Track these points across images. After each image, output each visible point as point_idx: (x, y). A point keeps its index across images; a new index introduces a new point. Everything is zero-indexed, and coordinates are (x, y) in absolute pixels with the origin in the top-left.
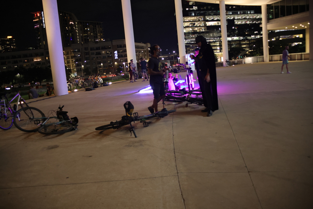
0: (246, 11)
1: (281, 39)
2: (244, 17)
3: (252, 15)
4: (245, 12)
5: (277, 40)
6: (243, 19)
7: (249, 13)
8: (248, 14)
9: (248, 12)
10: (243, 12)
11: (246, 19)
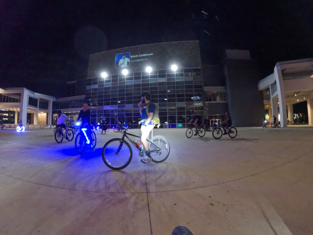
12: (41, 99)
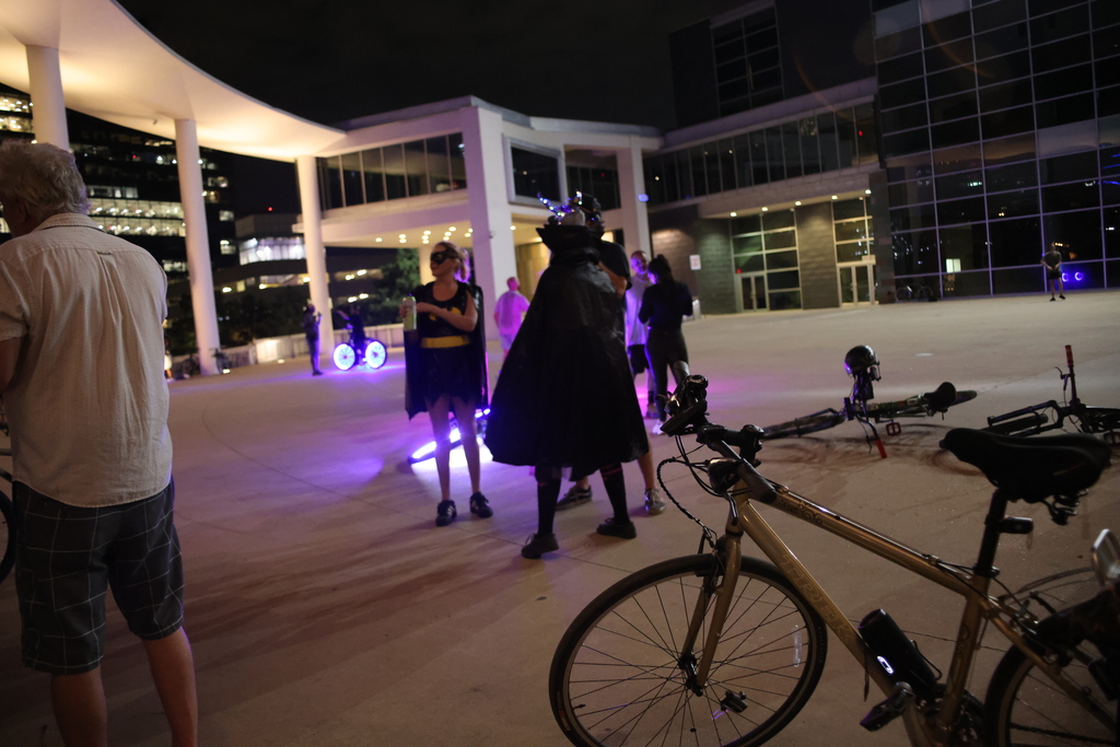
0: (109, 189)
1: (262, 287)
2: (99, 209)
3: (131, 203)
4: (106, 191)
5: (252, 290)
6: (96, 216)
7: (118, 194)
8: (114, 198)
9: (114, 193)
10: (95, 191)
11: (110, 216)
12: (573, 153)
